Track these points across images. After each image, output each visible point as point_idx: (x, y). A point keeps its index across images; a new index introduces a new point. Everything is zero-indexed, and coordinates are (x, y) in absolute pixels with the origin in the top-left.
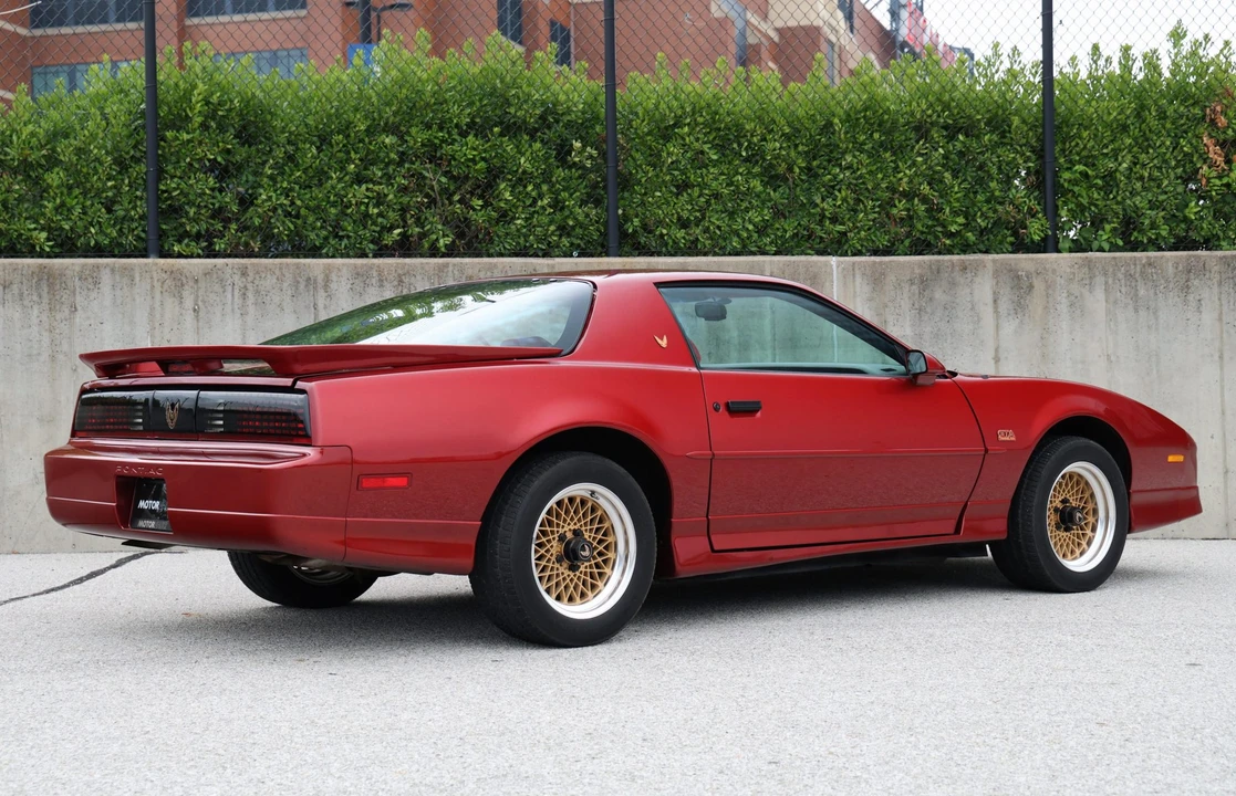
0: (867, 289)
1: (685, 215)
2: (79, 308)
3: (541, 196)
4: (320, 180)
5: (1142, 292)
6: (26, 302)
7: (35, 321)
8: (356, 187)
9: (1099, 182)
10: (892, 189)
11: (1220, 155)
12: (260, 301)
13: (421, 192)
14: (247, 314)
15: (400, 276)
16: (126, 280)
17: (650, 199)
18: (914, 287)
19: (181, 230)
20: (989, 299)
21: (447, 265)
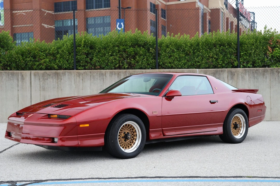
1: (170, 61)
2: (62, 79)
3: (144, 58)
4: (104, 56)
5: (255, 75)
6: (53, 78)
7: (55, 81)
8: (111, 57)
9: (248, 55)
10: (209, 56)
11: (271, 50)
12: (93, 78)
13: (122, 57)
14: (91, 80)
15: (118, 73)
16: (70, 74)
18: (212, 75)
19: (80, 65)
20: (226, 76)
21: (127, 71)
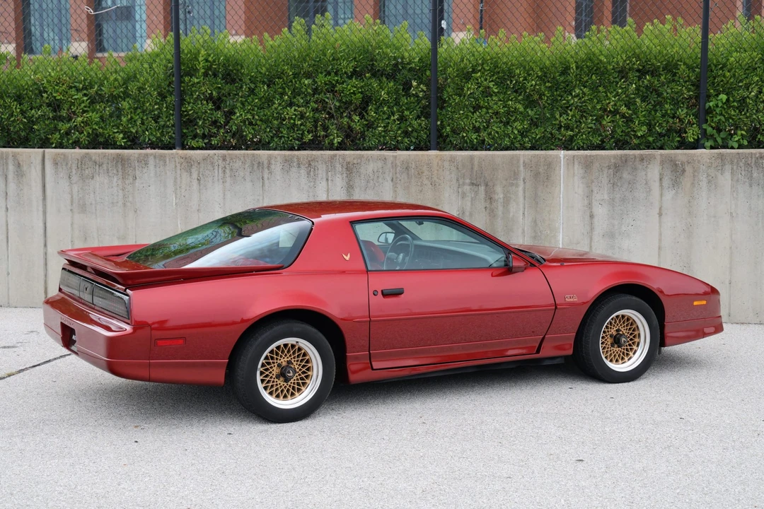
0: (581, 171)
1: (477, 124)
2: (138, 177)
3: (393, 114)
4: (268, 105)
5: (755, 175)
6: (110, 174)
7: (115, 184)
8: (289, 109)
10: (603, 110)
12: (233, 175)
13: (325, 111)
14: (226, 182)
15: (309, 161)
16: (162, 163)
17: (457, 115)
18: (610, 170)
19: (194, 133)
20: (657, 177)
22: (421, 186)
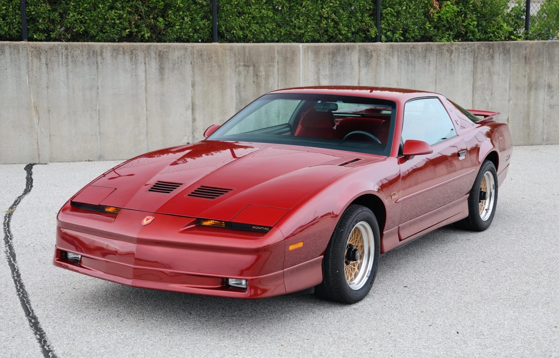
0: (313, 56)
1: (243, 25)
3: (186, 17)
4: (95, 8)
8: (110, 12)
9: (395, 14)
10: (321, 16)
11: (437, 5)
12: (74, 60)
13: (137, 13)
14: (68, 66)
15: (131, 50)
16: (16, 51)
17: (229, 19)
18: (330, 56)
19: (35, 28)
20: (357, 61)
21: (150, 46)
22: (211, 67)
